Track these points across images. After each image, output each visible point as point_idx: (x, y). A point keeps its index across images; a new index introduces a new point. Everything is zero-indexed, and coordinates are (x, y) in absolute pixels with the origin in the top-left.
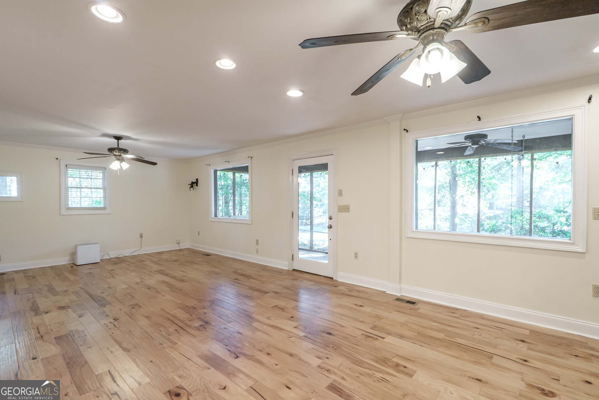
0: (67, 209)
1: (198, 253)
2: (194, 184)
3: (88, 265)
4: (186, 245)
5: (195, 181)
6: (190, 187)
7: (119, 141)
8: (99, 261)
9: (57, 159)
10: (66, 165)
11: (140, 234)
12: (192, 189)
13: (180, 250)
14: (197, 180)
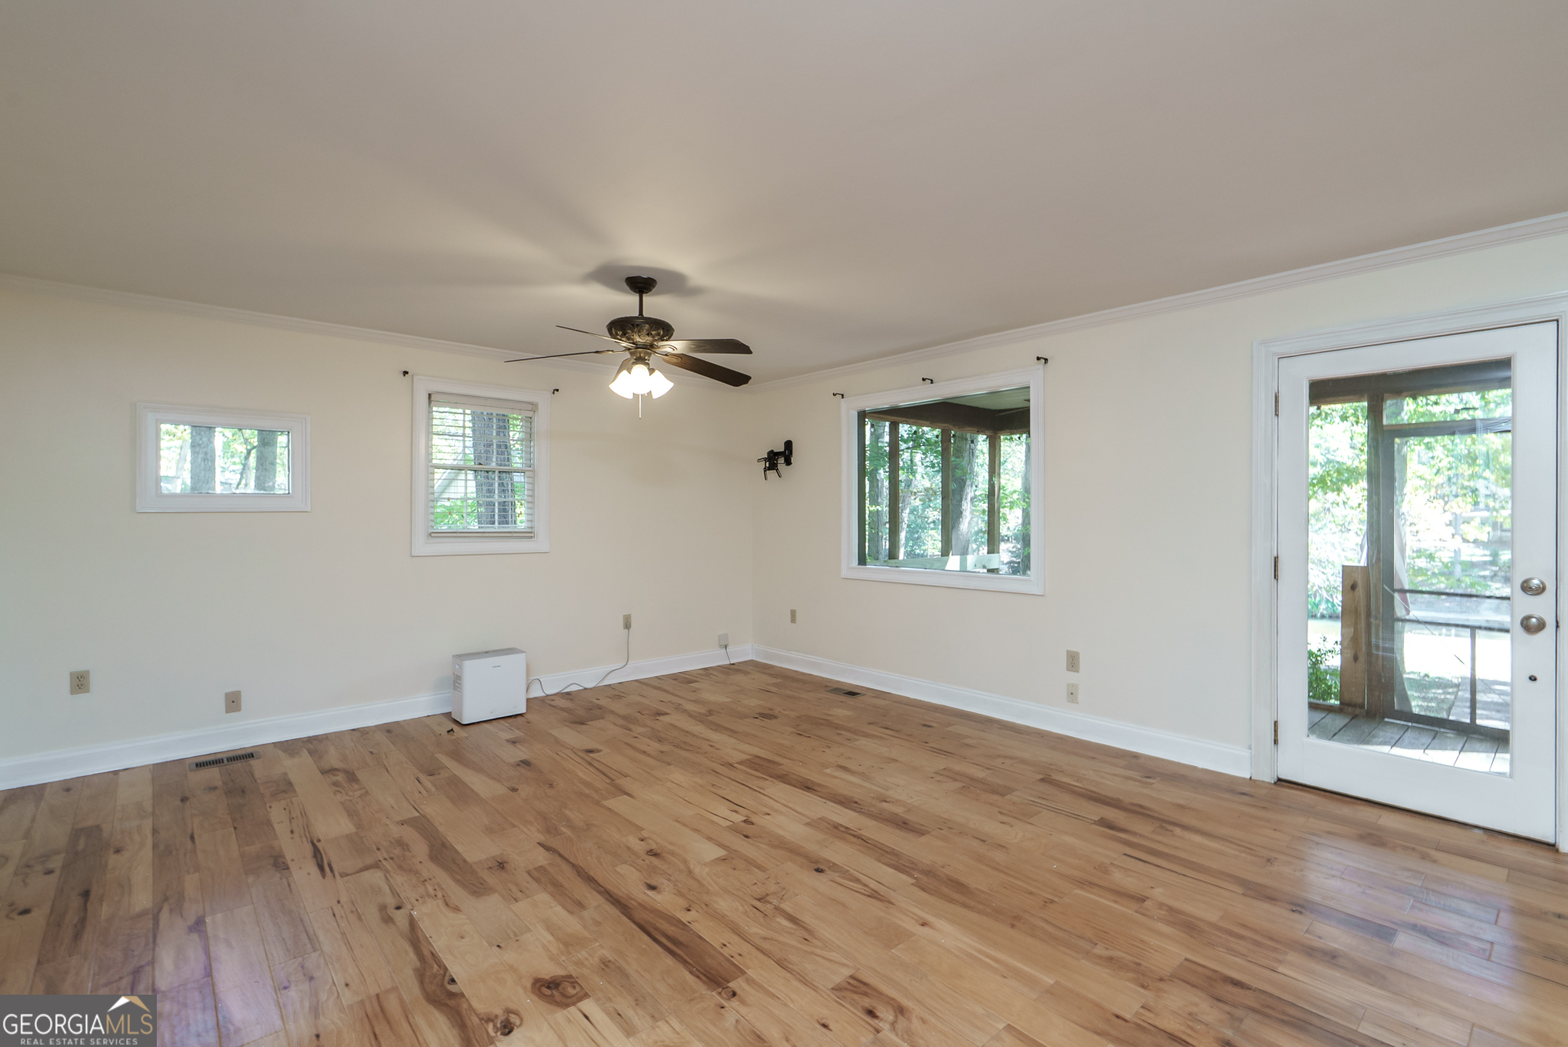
0: (430, 535)
1: (804, 682)
2: (779, 458)
3: (495, 723)
4: (743, 652)
5: (783, 450)
6: (766, 470)
7: (646, 298)
8: (523, 710)
9: (405, 373)
10: (430, 395)
11: (624, 616)
12: (772, 474)
13: (732, 669)
14: (789, 445)
